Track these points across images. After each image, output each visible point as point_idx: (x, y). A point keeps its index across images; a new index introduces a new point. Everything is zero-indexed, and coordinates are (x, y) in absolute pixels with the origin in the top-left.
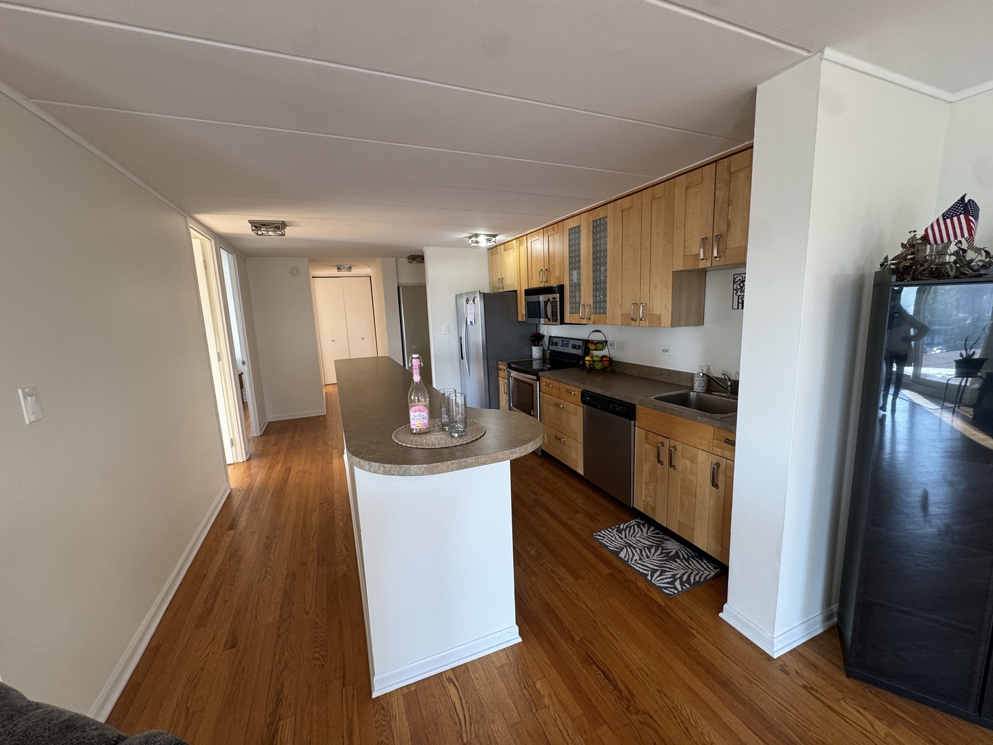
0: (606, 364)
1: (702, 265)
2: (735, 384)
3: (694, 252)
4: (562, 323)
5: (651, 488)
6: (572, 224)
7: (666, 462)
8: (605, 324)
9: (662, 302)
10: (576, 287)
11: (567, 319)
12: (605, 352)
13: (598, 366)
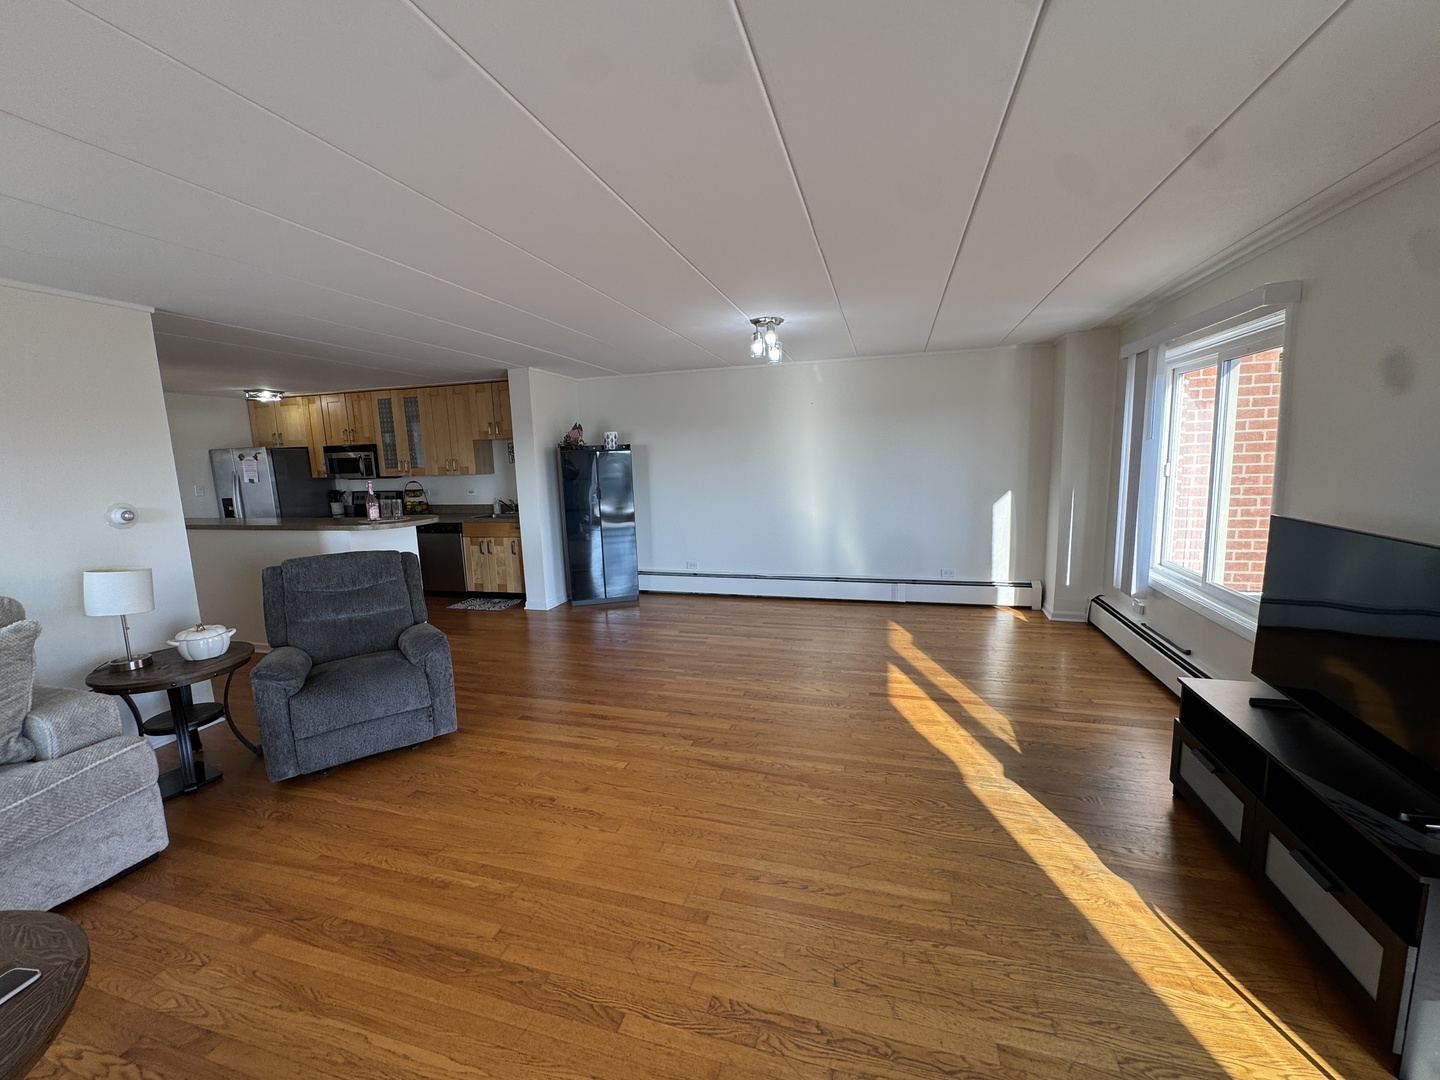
0: (425, 507)
1: (490, 438)
2: (517, 506)
3: (485, 430)
4: (378, 477)
5: (478, 573)
6: (383, 396)
7: (486, 553)
8: (424, 475)
9: (468, 459)
10: (391, 448)
11: (383, 473)
12: (421, 499)
13: (419, 509)
